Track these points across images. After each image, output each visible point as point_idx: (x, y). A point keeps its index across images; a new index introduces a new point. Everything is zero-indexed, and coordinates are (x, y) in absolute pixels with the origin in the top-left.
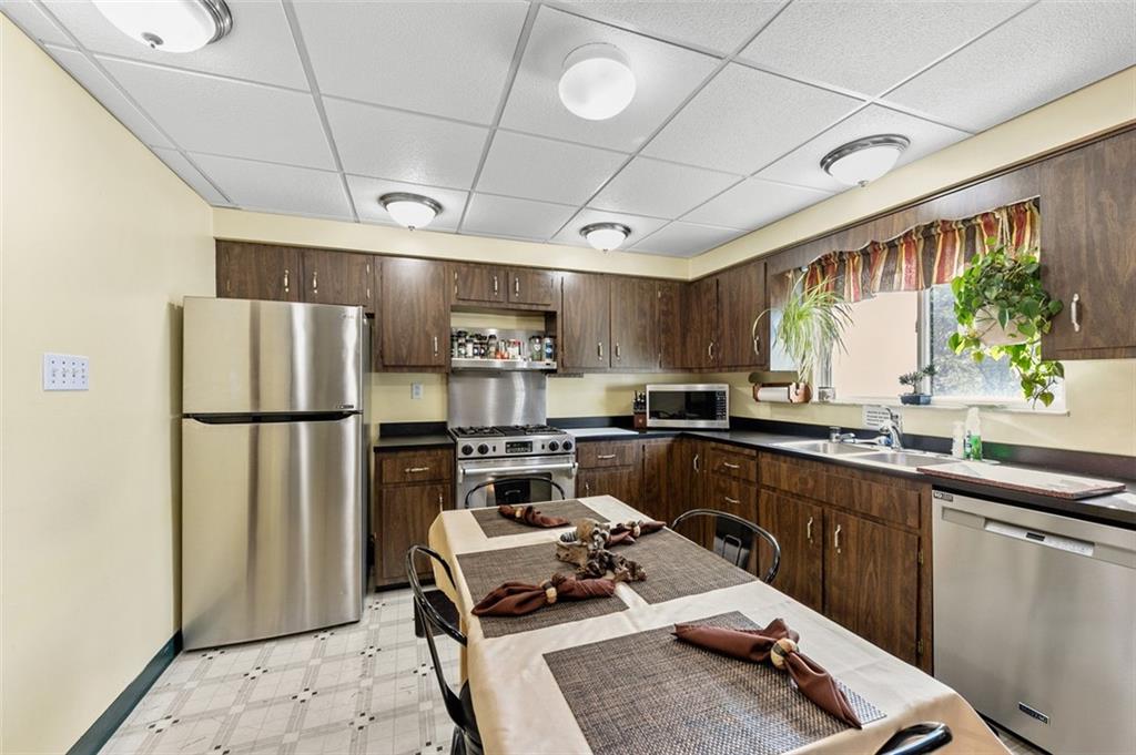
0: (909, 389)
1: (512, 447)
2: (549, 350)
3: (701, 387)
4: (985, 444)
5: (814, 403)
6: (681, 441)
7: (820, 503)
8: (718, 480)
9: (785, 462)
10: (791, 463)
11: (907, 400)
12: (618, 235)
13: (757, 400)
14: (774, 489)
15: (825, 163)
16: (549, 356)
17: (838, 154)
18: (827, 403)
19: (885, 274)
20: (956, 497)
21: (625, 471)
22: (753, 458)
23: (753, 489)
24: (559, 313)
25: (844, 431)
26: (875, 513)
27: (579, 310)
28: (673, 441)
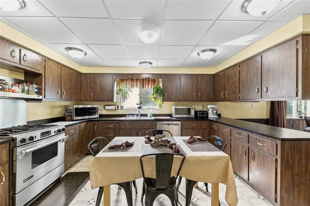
0: (138, 106)
1: (43, 134)
2: (36, 90)
3: (81, 106)
4: (153, 114)
5: (120, 109)
6: (88, 123)
7: (136, 129)
8: (105, 131)
9: (127, 122)
10: (129, 122)
11: (139, 108)
12: (82, 54)
13: (105, 109)
14: (124, 129)
15: (140, 63)
16: (36, 93)
17: (143, 62)
18: (122, 109)
19: (136, 84)
20: (160, 122)
21: (76, 135)
22: (117, 123)
23: (118, 130)
24: (43, 74)
25: (129, 115)
26: (147, 128)
27: (51, 75)
28: (86, 123)
